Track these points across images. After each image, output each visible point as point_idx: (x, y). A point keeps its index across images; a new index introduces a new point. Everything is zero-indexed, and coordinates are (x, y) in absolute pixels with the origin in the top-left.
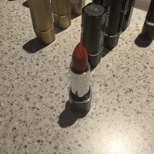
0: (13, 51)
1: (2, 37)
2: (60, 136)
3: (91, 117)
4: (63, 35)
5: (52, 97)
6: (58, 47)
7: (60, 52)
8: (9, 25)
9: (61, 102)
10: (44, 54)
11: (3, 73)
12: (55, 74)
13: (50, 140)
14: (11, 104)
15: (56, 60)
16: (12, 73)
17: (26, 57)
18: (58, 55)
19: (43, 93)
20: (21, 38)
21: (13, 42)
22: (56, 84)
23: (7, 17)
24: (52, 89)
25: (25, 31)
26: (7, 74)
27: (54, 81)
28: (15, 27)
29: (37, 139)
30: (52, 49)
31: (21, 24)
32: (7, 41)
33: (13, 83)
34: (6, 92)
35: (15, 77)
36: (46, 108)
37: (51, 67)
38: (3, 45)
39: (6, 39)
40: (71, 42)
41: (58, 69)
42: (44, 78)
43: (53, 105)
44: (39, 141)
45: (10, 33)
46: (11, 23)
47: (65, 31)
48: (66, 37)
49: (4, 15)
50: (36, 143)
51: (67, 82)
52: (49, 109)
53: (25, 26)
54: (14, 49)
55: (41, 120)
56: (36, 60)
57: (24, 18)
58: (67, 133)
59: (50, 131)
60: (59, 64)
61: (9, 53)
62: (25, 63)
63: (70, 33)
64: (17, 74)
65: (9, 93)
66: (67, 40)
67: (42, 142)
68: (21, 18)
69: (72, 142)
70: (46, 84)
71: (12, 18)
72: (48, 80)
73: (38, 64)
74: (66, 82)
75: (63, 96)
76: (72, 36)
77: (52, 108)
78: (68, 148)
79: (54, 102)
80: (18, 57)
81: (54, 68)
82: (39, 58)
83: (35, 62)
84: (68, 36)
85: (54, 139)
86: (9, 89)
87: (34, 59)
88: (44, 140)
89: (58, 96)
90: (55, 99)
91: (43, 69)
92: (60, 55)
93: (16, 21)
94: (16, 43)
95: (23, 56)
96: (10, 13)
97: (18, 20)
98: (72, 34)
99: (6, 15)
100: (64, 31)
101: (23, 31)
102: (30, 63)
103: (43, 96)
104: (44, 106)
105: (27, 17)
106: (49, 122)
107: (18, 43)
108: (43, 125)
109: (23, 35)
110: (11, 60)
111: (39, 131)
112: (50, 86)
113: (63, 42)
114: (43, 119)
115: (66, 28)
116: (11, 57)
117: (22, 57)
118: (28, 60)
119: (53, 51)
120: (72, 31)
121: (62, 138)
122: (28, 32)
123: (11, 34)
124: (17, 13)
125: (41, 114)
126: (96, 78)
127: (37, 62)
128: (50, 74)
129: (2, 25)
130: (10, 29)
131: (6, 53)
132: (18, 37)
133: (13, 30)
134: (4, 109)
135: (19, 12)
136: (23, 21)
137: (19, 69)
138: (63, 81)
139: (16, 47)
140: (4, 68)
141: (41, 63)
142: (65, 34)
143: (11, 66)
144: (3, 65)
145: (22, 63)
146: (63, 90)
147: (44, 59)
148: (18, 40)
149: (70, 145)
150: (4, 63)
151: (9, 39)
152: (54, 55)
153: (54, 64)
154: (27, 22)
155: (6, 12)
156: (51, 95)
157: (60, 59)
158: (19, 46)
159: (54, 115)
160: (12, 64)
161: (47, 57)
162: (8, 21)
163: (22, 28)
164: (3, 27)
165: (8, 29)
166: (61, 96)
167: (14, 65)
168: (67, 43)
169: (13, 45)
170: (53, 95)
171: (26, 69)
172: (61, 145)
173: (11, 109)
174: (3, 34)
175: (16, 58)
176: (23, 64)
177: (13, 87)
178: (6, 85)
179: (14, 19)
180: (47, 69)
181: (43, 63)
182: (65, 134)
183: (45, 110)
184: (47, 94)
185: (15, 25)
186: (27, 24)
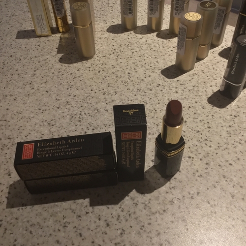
0: (150, 79)
1: (136, 64)
2: (210, 155)
3: (240, 143)
4: (200, 66)
5: (197, 122)
6: (196, 77)
7: (199, 82)
8: (140, 53)
9: (206, 128)
10: (181, 83)
11: (143, 97)
12: (196, 103)
13: (200, 157)
14: (157, 125)
15: (196, 89)
16: (152, 98)
17: (163, 84)
18: (197, 85)
19: (187, 119)
20: (155, 67)
21: (147, 69)
22: (199, 111)
23: (136, 44)
24: (196, 116)
25: (159, 60)
26: (148, 99)
27: (197, 108)
28: (146, 55)
29: (188, 156)
30: (190, 78)
31: (153, 52)
32: (141, 69)
33: (155, 107)
34: (149, 115)
35: (156, 102)
36: (192, 131)
37: (191, 95)
38: (138, 72)
39: (140, 66)
40: (209, 73)
41: (199, 98)
42: (185, 105)
43: (199, 129)
44: (190, 157)
45: (143, 61)
46: (142, 51)
47: (202, 62)
48: (204, 68)
49: (132, 42)
50: (188, 159)
51: (211, 111)
52: (195, 132)
53: (157, 55)
54: (150, 76)
55: (189, 140)
56: (174, 88)
57: (155, 46)
58: (217, 154)
59: (200, 151)
60: (200, 94)
61: (145, 80)
62: (163, 90)
63: (207, 64)
64: (157, 100)
65: (153, 116)
66: (205, 71)
67: (193, 158)
68: (152, 46)
69: (222, 161)
70: (188, 111)
71: (142, 46)
72: (190, 107)
73: (177, 92)
74: (209, 110)
75: (208, 122)
76: (211, 67)
77: (198, 132)
78: (220, 166)
79: (200, 127)
80: (155, 84)
81: (195, 97)
82: (177, 86)
83: (174, 90)
84: (206, 66)
85: (205, 157)
86: (152, 112)
87: (172, 87)
88: (195, 157)
89: (203, 122)
90: (200, 124)
91: (183, 97)
92: (200, 85)
93: (147, 50)
94: (151, 71)
95: (161, 83)
96: (138, 40)
97: (149, 48)
98: (210, 65)
99: (135, 42)
100: (200, 62)
101: (156, 60)
102: (169, 90)
103: (187, 120)
104: (190, 130)
105: (158, 45)
106: (197, 143)
107: (153, 71)
108: (192, 145)
109: (156, 63)
110: (149, 87)
111: (189, 149)
112: (193, 113)
113: (201, 73)
114: (190, 140)
115: (203, 59)
116: (149, 84)
117: (159, 85)
118: (166, 88)
119: (192, 80)
120: (210, 62)
121: (212, 157)
122: (162, 61)
123: (145, 62)
124: (146, 41)
125: (188, 135)
126: (241, 109)
127: (177, 90)
128: (191, 102)
129: (133, 53)
130: (141, 57)
131: (143, 80)
132: (152, 65)
133: (145, 58)
134: (150, 129)
135: (148, 40)
136: (154, 49)
137: (159, 95)
138: (207, 110)
139: (151, 74)
140: (143, 93)
141: (180, 92)
142: (203, 64)
143: (150, 92)
144: (141, 91)
145: (161, 89)
146: (208, 118)
147: (183, 88)
148: (152, 68)
149: (220, 163)
150: (142, 89)
151: (143, 67)
152: (193, 84)
153: (195, 92)
154: (159, 51)
155: (134, 39)
156: (195, 120)
157: (201, 89)
158: (154, 74)
159: (201, 138)
160: (151, 90)
161: (186, 86)
162: (138, 49)
163: (155, 57)
164: (134, 54)
165: (140, 57)
166: (206, 122)
167: (153, 92)
168: (206, 74)
169: (148, 73)
170: (198, 121)
171: (166, 95)
172: (212, 162)
173: (158, 129)
174: (136, 61)
175: (154, 85)
176: (162, 91)
177: (156, 111)
178: (149, 109)
179: (145, 47)
180: (187, 97)
181: (182, 91)
182: (215, 154)
183: (191, 133)
184: (191, 119)
185: (147, 53)
186: (159, 53)
